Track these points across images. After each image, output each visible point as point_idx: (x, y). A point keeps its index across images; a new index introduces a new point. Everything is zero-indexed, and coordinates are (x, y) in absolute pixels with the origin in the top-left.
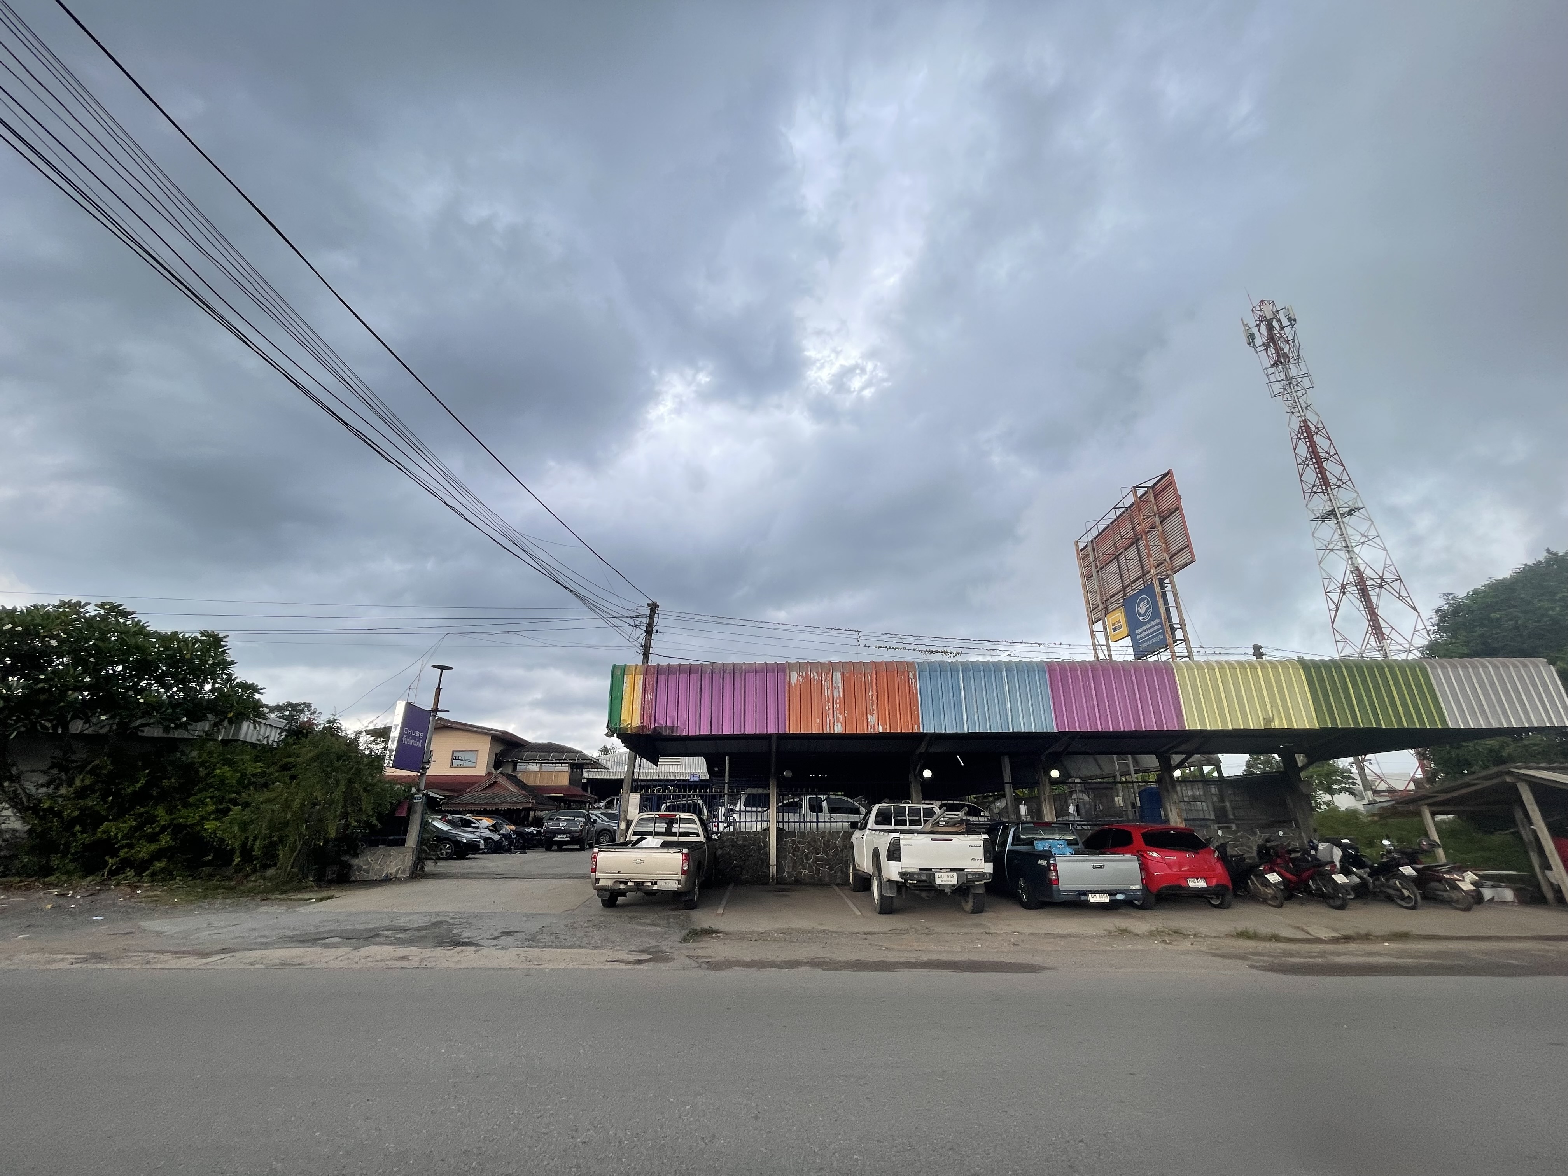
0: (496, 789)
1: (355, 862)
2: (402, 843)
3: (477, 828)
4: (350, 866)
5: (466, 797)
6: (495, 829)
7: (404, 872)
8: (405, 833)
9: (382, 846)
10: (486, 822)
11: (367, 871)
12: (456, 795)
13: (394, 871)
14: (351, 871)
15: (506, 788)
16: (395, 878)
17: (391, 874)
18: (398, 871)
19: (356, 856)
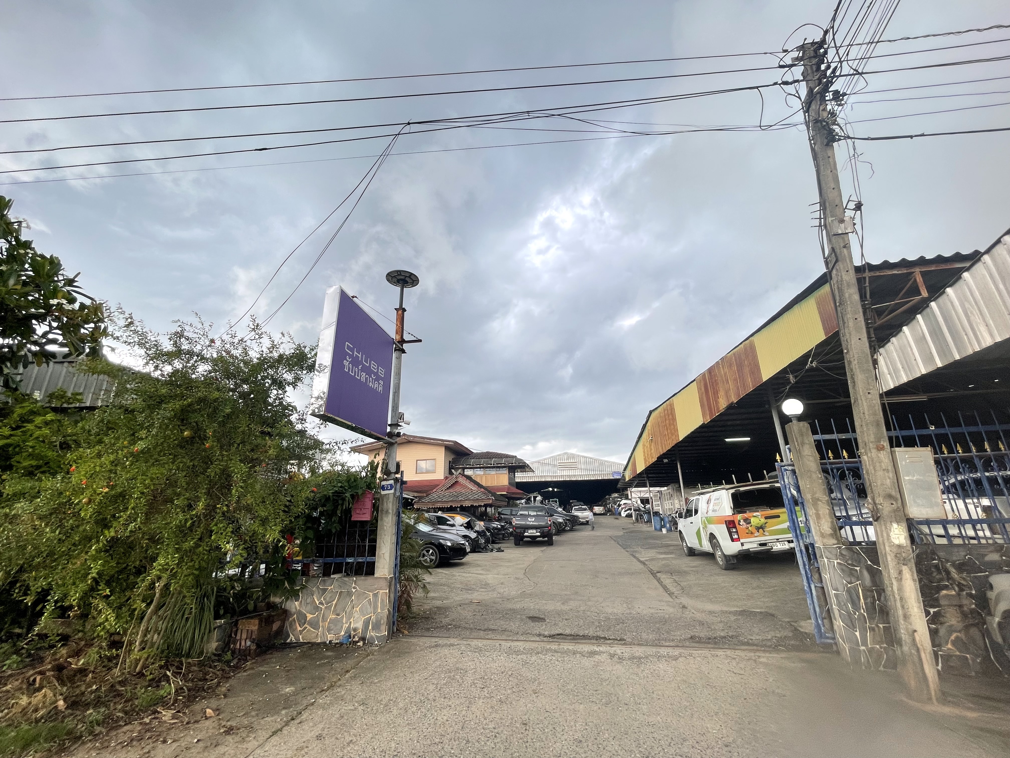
0: (457, 489)
1: (294, 606)
2: (370, 570)
3: (453, 525)
4: (286, 613)
5: (434, 496)
6: (469, 526)
7: (377, 627)
8: (373, 551)
9: (336, 576)
10: (460, 520)
11: (315, 625)
12: (425, 495)
13: (360, 625)
14: (287, 624)
15: (465, 487)
16: (363, 639)
17: (355, 630)
18: (366, 623)
19: (295, 595)
